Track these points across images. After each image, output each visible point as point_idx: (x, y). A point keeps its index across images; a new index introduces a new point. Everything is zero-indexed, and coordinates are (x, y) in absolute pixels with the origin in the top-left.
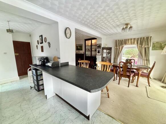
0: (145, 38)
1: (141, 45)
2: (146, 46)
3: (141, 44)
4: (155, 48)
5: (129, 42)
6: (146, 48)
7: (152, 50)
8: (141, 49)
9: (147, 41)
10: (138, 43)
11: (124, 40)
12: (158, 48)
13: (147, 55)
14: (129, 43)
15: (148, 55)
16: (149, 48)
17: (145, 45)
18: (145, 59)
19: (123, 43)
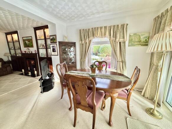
0: (120, 26)
1: (114, 38)
2: (121, 40)
3: (114, 36)
4: (133, 43)
5: (99, 33)
6: (121, 43)
7: (129, 46)
8: (115, 45)
9: (122, 32)
10: (110, 35)
11: (91, 30)
12: (136, 43)
13: (122, 54)
14: (98, 35)
15: (124, 53)
16: (124, 42)
17: (120, 38)
18: (121, 61)
19: (89, 34)
